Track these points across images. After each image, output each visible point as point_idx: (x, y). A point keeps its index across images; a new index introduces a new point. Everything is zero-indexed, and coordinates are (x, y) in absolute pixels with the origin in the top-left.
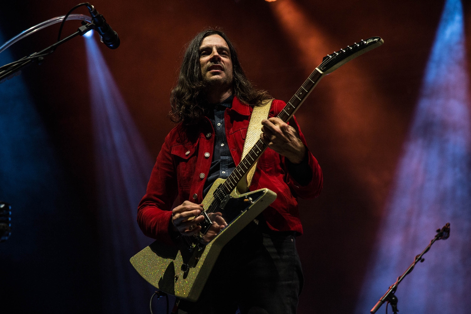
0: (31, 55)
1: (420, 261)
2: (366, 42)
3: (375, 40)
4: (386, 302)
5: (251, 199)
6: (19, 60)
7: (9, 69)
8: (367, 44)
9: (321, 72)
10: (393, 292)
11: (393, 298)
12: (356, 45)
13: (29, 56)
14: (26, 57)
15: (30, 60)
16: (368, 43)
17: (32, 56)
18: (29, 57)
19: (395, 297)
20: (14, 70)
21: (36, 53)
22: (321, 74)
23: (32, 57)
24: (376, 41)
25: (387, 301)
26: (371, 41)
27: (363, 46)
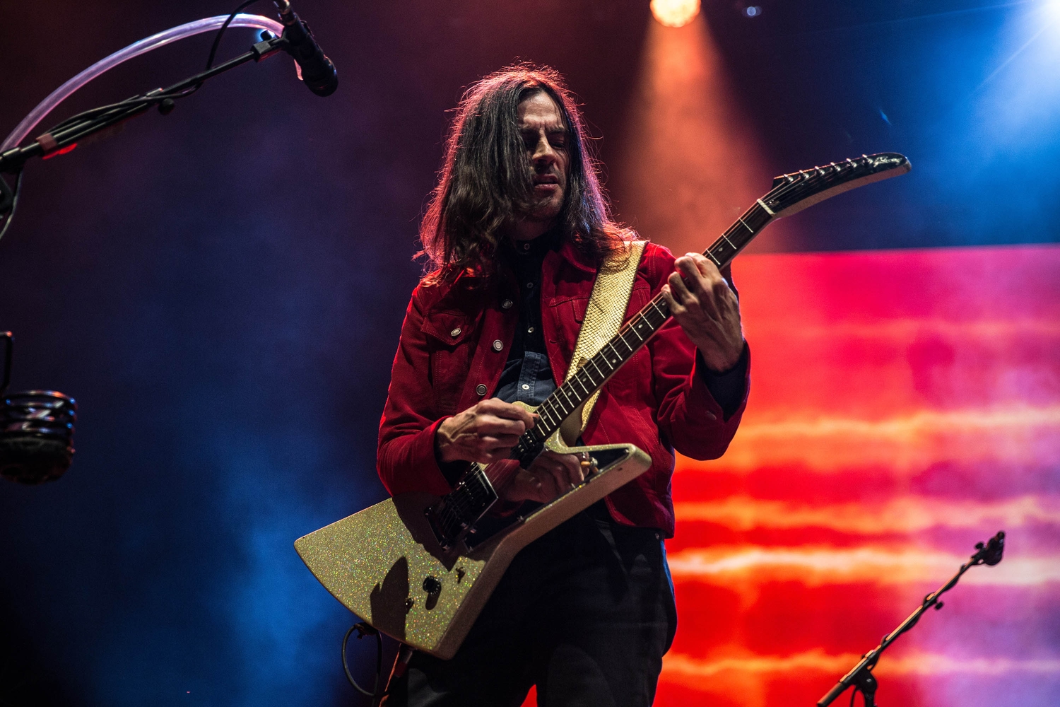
0: (149, 94)
1: (934, 606)
2: (874, 160)
3: (892, 160)
4: (852, 688)
5: (595, 461)
6: (122, 100)
7: (100, 118)
8: (875, 166)
9: (770, 212)
10: (869, 667)
11: (869, 680)
12: (851, 164)
13: (144, 95)
14: (137, 96)
15: (145, 104)
16: (877, 163)
17: (150, 96)
18: (144, 98)
19: (871, 677)
20: (109, 121)
21: (160, 89)
22: (770, 216)
23: (150, 98)
24: (895, 163)
25: (854, 684)
26: (884, 161)
27: (866, 170)
